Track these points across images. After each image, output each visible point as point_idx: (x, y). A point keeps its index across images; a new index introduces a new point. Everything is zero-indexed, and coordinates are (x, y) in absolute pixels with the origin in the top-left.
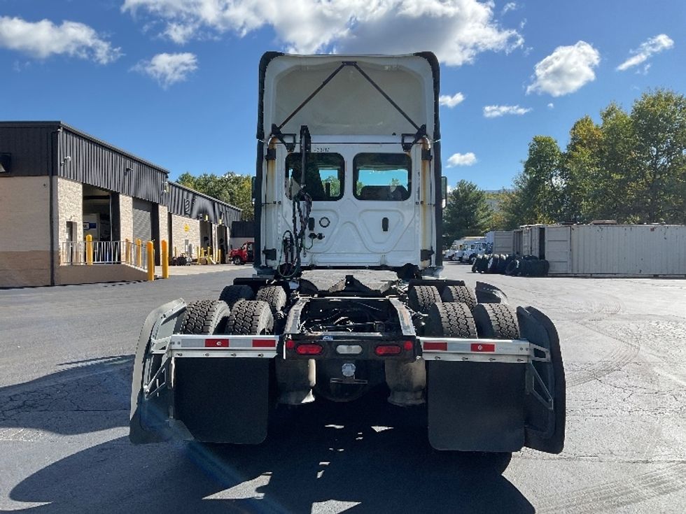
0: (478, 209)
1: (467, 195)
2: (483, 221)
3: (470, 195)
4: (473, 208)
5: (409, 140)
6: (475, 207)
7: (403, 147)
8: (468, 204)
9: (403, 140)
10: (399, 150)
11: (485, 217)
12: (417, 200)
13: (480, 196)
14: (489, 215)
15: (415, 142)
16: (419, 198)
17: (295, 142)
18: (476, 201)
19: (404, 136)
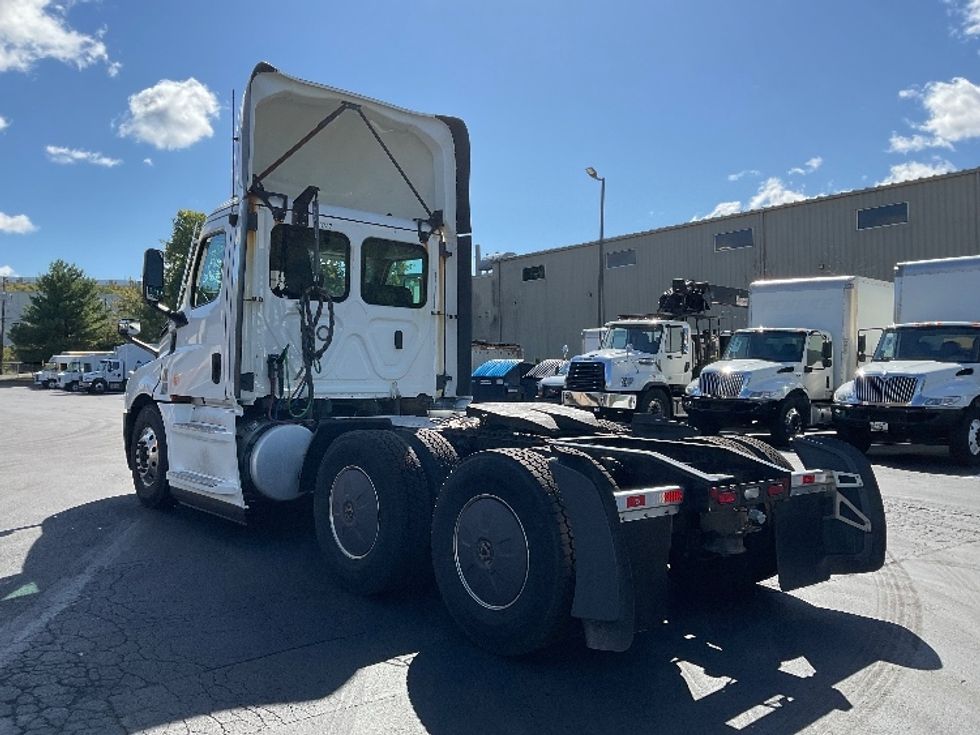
0: (85, 308)
1: (68, 284)
2: (95, 326)
3: (73, 286)
4: (76, 306)
6: (82, 305)
8: (70, 298)
11: (98, 320)
13: (88, 287)
14: (104, 317)
17: (285, 208)
18: (82, 296)
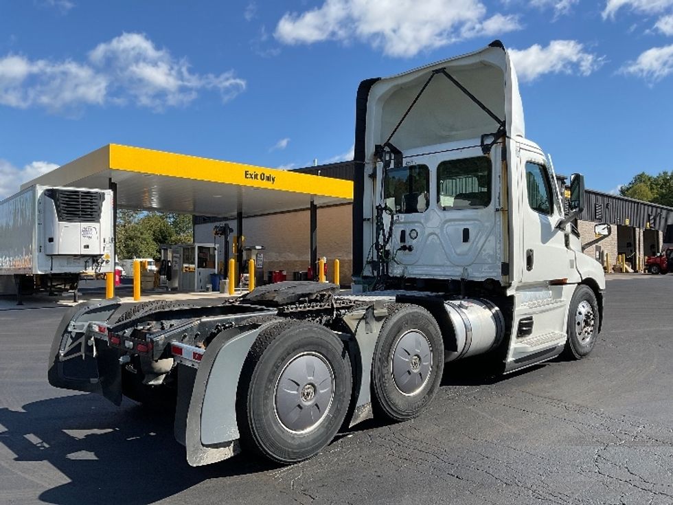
5: (488, 141)
7: (482, 149)
9: (482, 142)
10: (478, 152)
12: (498, 207)
15: (494, 143)
16: (500, 205)
19: (484, 137)
